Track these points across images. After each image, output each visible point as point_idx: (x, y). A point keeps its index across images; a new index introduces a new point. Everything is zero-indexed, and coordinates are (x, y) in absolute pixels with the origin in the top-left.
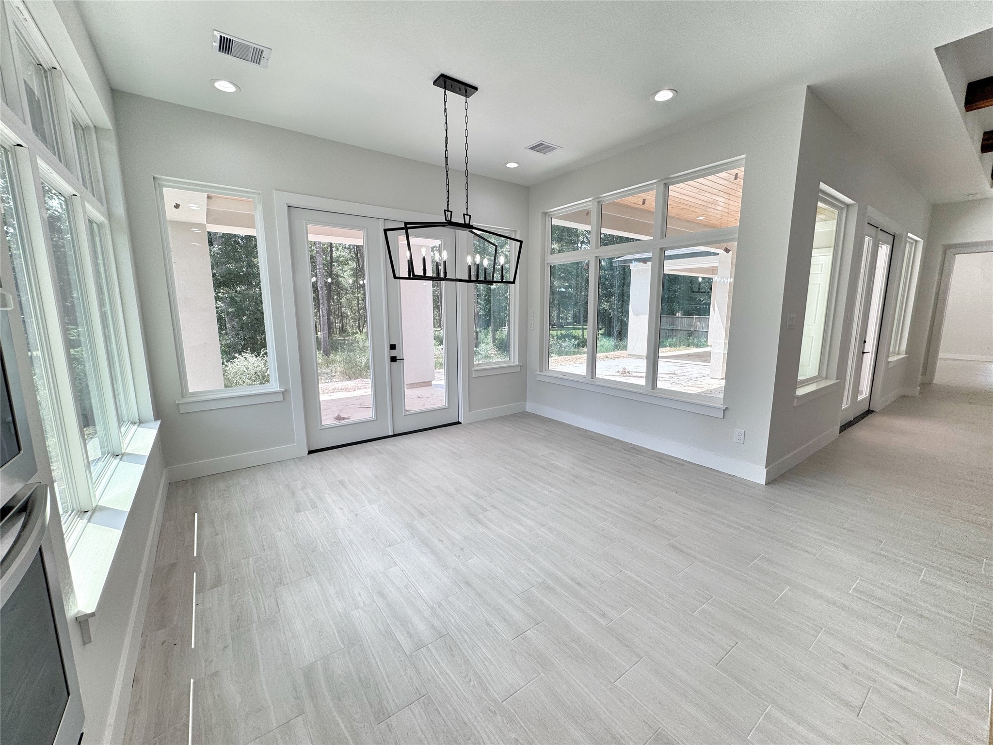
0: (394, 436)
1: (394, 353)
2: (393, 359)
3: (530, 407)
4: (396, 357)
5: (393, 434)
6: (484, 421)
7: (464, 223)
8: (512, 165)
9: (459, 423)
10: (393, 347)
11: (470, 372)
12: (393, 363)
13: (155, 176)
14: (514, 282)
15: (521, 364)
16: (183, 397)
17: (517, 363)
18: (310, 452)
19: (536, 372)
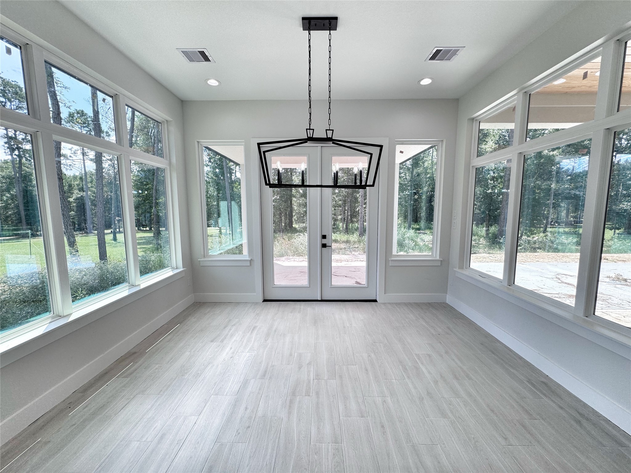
0: (322, 301)
1: (324, 241)
2: (324, 246)
3: (450, 300)
4: (326, 244)
5: (320, 299)
6: (397, 304)
7: (326, 137)
8: (426, 82)
9: (375, 301)
10: (324, 237)
11: (387, 261)
12: (324, 249)
13: (198, 140)
14: (373, 185)
15: (442, 259)
16: (204, 257)
17: (438, 258)
18: (265, 301)
19: (456, 268)
